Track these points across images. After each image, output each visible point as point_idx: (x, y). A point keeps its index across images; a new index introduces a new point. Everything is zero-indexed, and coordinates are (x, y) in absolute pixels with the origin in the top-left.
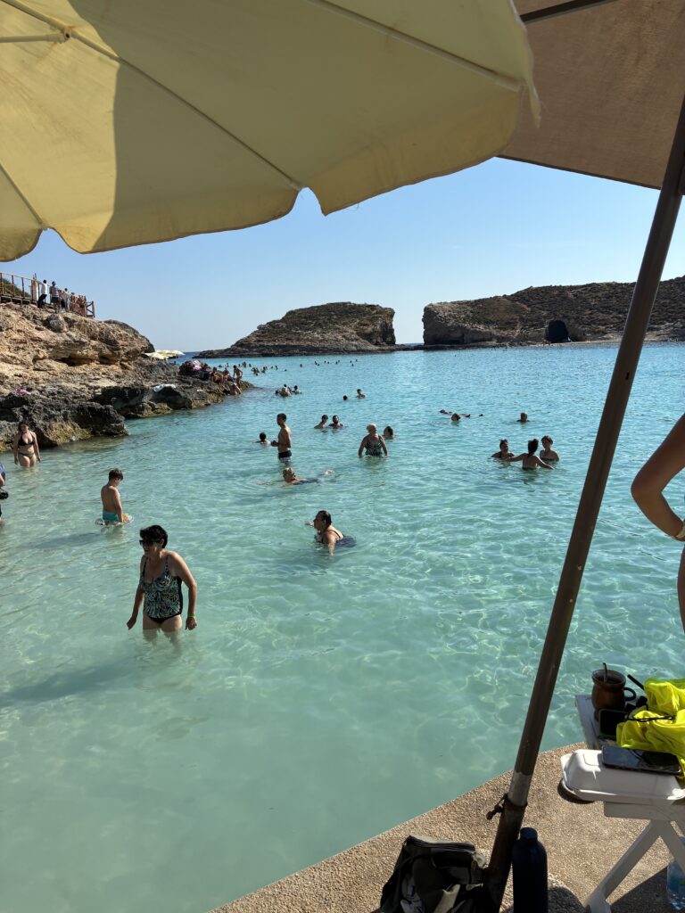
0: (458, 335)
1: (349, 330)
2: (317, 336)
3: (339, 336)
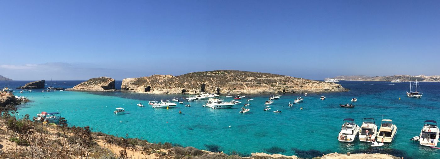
0: (128, 88)
1: (100, 85)
2: (92, 86)
3: (97, 86)
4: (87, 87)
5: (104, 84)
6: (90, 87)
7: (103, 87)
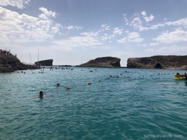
0: (135, 65)
1: (109, 63)
2: (101, 63)
3: (106, 64)
4: (97, 64)
5: (112, 62)
6: (100, 64)
7: (111, 64)
